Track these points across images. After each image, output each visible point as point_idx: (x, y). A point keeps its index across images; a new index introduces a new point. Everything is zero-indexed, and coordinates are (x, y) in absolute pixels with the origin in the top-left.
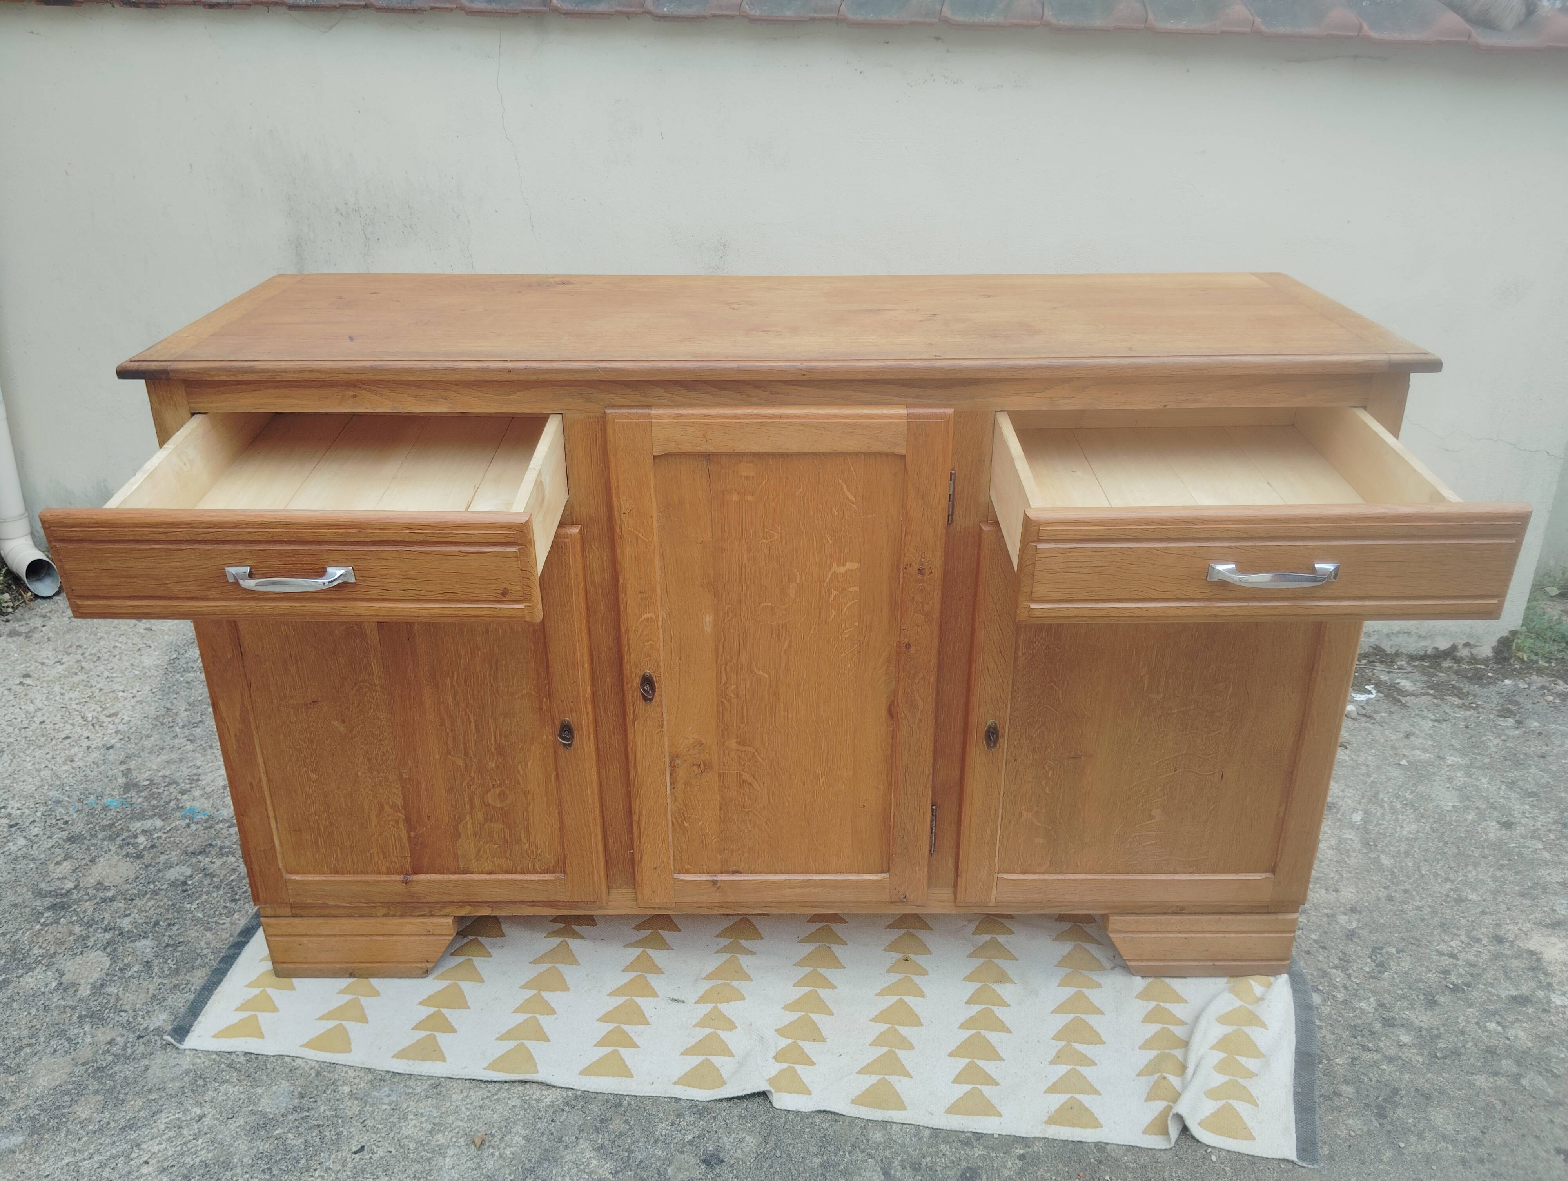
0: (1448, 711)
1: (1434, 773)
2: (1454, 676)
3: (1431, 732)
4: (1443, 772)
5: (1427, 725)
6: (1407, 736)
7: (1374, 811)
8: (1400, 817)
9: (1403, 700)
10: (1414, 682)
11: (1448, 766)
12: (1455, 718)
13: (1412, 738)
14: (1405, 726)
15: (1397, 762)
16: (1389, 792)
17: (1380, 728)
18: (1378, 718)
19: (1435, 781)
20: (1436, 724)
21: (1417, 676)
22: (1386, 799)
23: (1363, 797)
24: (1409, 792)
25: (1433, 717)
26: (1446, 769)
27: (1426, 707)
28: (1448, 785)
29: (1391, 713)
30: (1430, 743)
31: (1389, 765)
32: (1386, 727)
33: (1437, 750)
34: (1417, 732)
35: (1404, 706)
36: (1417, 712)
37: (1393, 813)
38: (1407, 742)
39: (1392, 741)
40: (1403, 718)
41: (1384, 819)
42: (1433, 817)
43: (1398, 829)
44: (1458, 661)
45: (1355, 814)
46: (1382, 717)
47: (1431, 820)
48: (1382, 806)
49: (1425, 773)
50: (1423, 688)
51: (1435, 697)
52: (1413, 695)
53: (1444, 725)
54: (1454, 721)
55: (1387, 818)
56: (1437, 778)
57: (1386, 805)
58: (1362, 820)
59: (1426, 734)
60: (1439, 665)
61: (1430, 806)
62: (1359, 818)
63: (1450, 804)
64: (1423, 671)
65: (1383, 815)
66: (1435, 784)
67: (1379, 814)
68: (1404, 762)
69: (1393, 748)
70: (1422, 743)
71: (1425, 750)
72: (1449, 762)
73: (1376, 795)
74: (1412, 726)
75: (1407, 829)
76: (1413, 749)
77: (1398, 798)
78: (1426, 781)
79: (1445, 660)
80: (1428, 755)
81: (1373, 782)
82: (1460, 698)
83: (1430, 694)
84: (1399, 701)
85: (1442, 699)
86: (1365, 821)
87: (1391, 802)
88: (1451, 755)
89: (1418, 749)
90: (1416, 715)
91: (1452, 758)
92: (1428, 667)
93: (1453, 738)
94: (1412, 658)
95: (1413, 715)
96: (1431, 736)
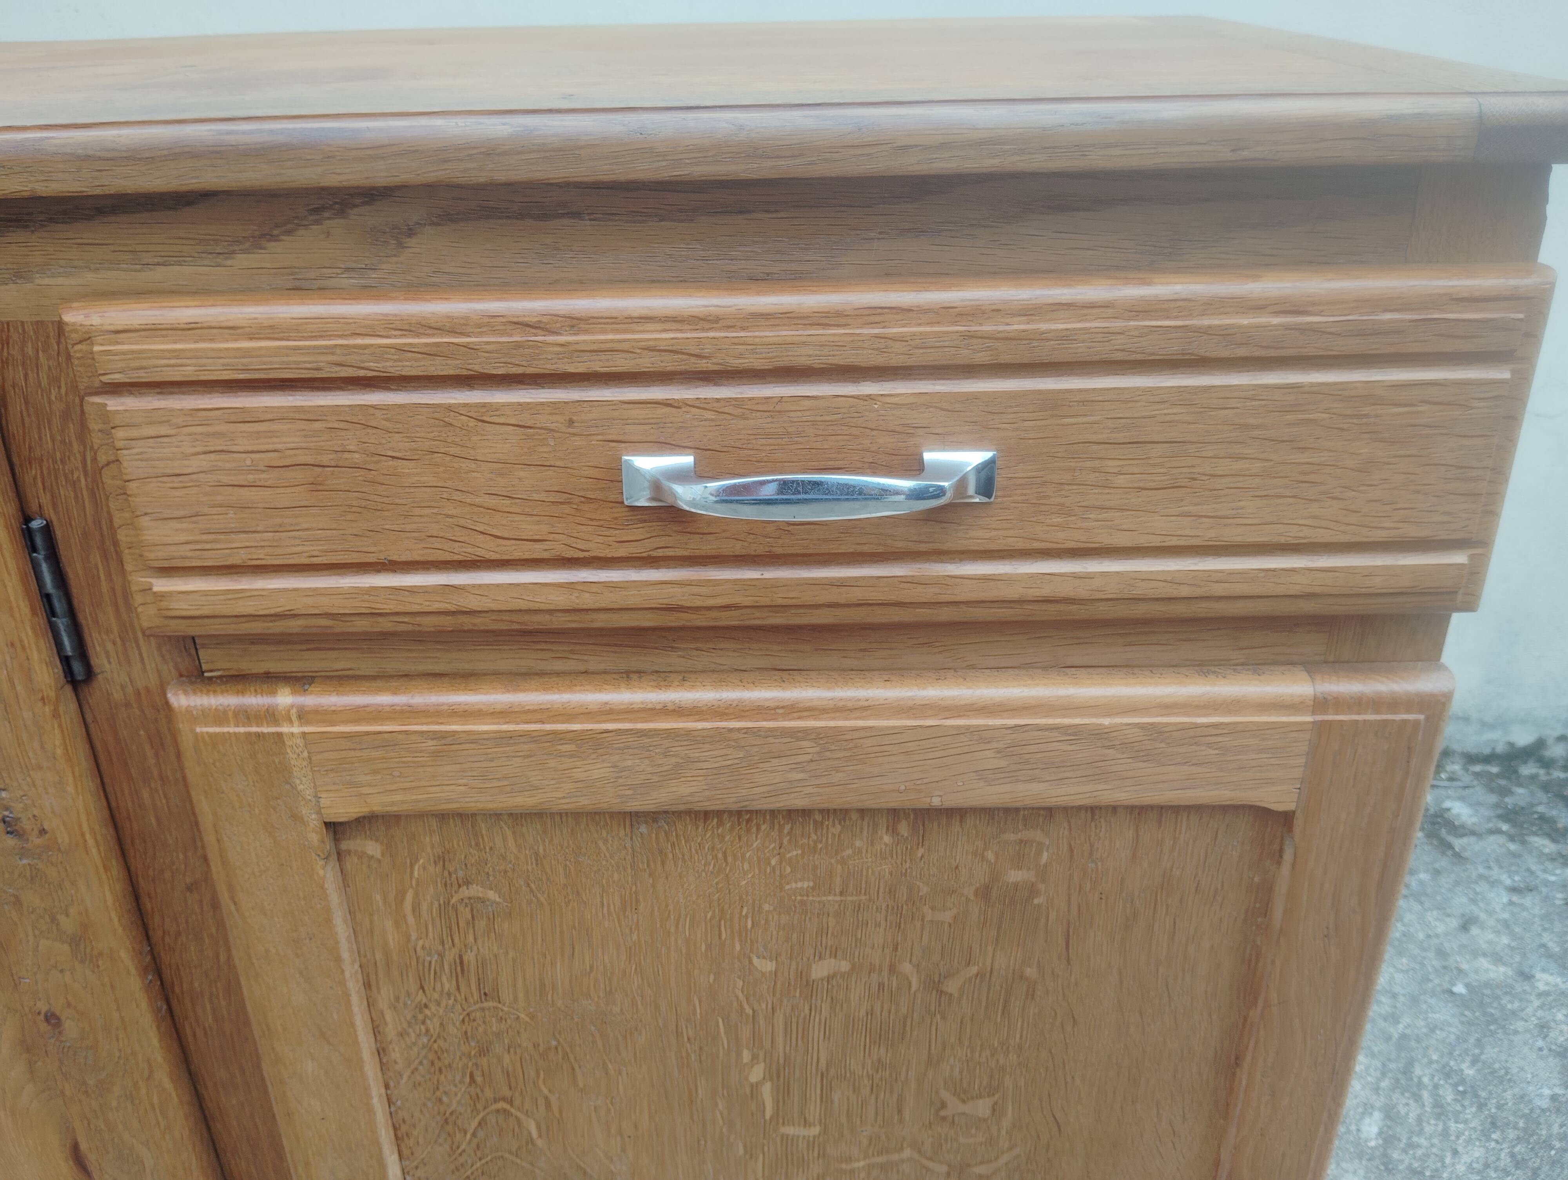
0: (1533, 868)
1: (1514, 1013)
2: (1541, 795)
3: (1506, 916)
4: (1530, 1010)
5: (1499, 898)
6: (1465, 927)
7: (1403, 1111)
8: (1453, 1126)
9: (1458, 843)
10: (1476, 805)
11: (1540, 995)
12: (1546, 883)
13: (1475, 931)
14: (1460, 902)
15: (1446, 986)
16: (1431, 1062)
17: (1417, 907)
18: (1414, 884)
19: (1516, 1032)
20: (1515, 898)
21: (1480, 793)
22: (1426, 1080)
23: (1384, 1074)
24: (1468, 1059)
25: (1508, 882)
26: (1537, 1003)
27: (1497, 861)
28: (1540, 1043)
29: (1437, 873)
30: (1505, 940)
31: (1433, 994)
32: (1427, 904)
33: (1518, 958)
34: (1483, 916)
35: (1459, 857)
36: (1481, 870)
37: (1438, 1116)
38: (1464, 938)
39: (1437, 936)
40: (1457, 883)
41: (1421, 1132)
42: (1515, 1128)
43: (1448, 1160)
44: (1547, 764)
45: (1367, 1120)
46: (1421, 883)
47: (1512, 1134)
48: (1417, 1098)
49: (1496, 1013)
50: (1489, 820)
51: (1512, 839)
52: (1473, 833)
53: (1527, 901)
54: (1544, 890)
55: (1428, 1129)
56: (1520, 1025)
57: (1425, 1094)
58: (1380, 1133)
59: (1498, 920)
60: (1516, 772)
61: (1508, 1095)
62: (1375, 1130)
63: (1547, 1092)
64: (1488, 781)
65: (1419, 1120)
66: (1517, 1039)
67: (1412, 1116)
68: (1460, 989)
69: (1442, 953)
70: (1490, 942)
71: (1497, 959)
72: (1541, 986)
73: (1407, 1071)
74: (1474, 901)
75: (1466, 1159)
76: (1476, 953)
77: (1448, 1076)
78: (1500, 1035)
79: (1525, 762)
80: (1502, 969)
81: (1403, 1037)
82: (1554, 840)
83: (1499, 832)
84: (1450, 846)
85: (1523, 842)
86: (1388, 1139)
87: (1436, 1086)
88: (1544, 970)
89: (1485, 955)
90: (1481, 877)
91: (1546, 977)
92: (1497, 776)
93: (1545, 929)
94: (1471, 759)
95: (1474, 875)
96: (1506, 924)
